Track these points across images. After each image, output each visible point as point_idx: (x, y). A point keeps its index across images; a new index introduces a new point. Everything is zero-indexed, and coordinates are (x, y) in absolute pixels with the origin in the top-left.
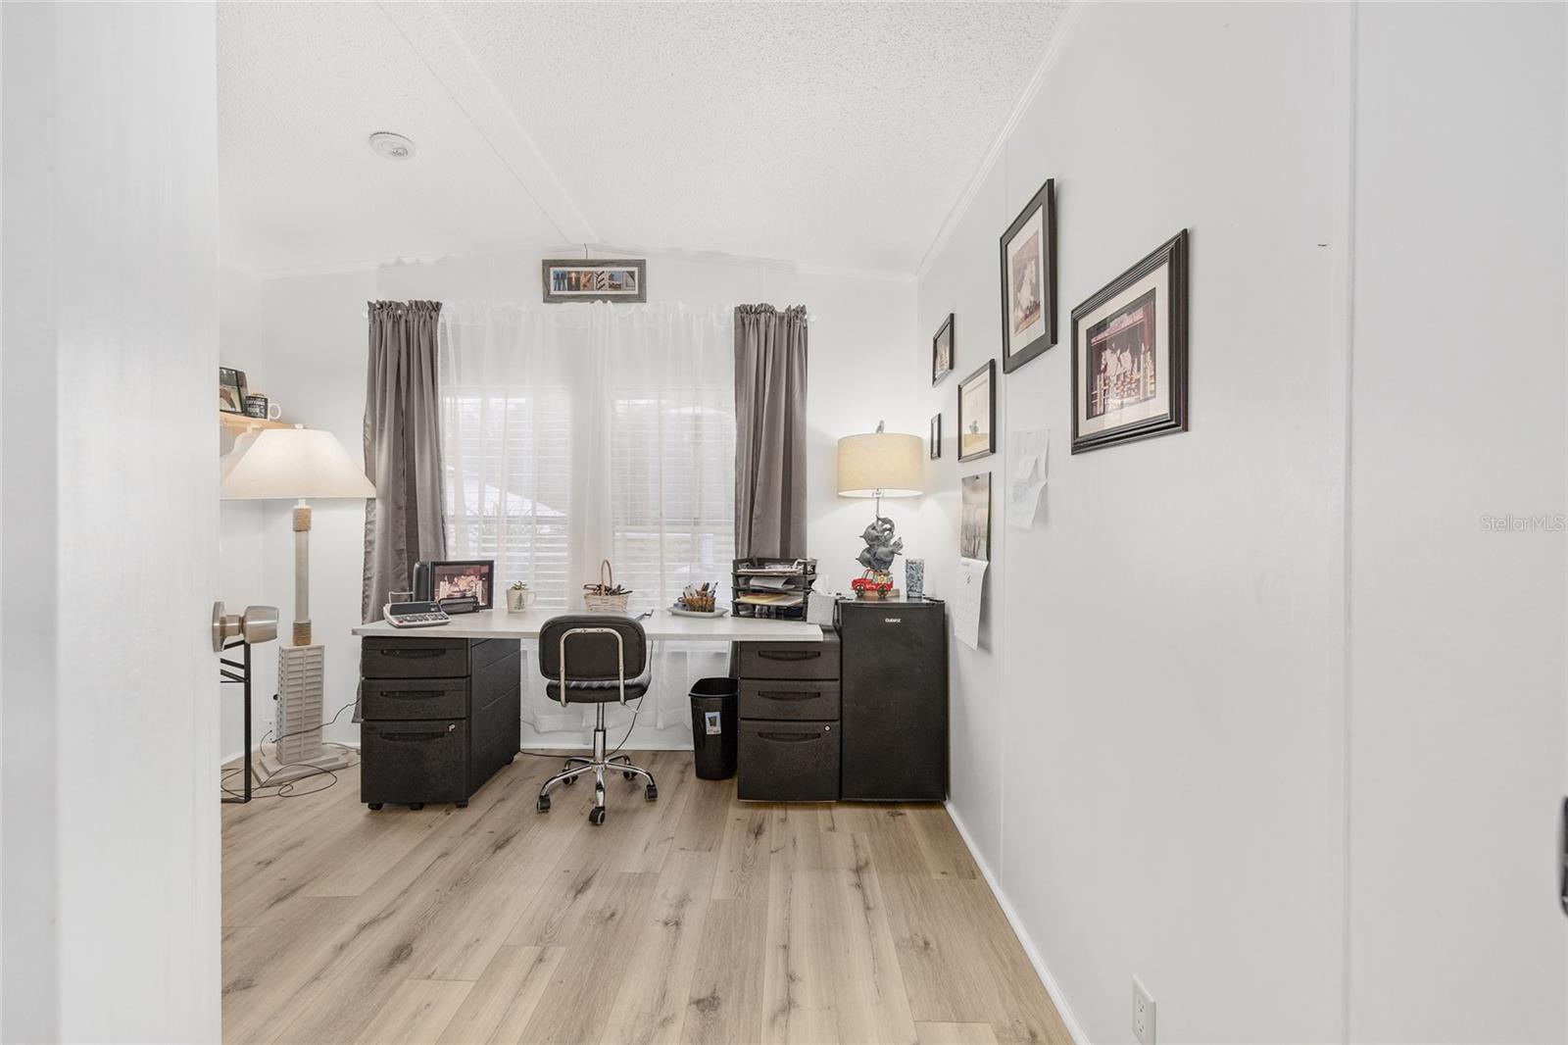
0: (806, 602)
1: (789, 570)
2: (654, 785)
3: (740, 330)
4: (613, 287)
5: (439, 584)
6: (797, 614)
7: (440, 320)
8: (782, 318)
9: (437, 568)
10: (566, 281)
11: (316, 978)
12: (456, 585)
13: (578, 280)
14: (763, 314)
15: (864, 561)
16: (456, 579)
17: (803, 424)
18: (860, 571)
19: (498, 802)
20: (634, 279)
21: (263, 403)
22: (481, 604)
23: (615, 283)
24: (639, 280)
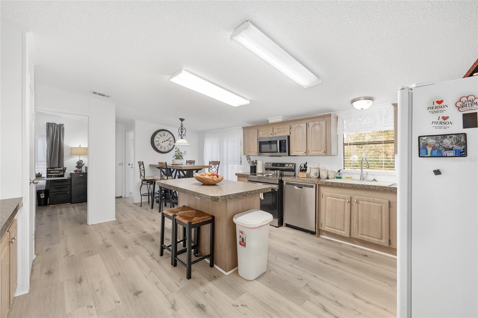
0: (64, 174)
1: (60, 169)
3: (48, 127)
6: (63, 176)
8: (58, 126)
14: (54, 124)
15: (76, 167)
17: (63, 144)
18: (76, 169)
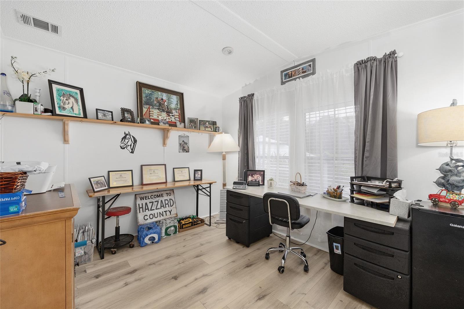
0: (389, 202)
1: (381, 184)
2: (308, 266)
3: (357, 73)
4: (303, 72)
5: (249, 177)
6: (385, 207)
7: (254, 98)
8: (380, 61)
9: (248, 172)
10: (288, 76)
11: (186, 286)
12: (254, 177)
13: (291, 74)
14: (369, 62)
15: (439, 184)
16: (253, 175)
18: (435, 190)
19: (257, 249)
20: (311, 67)
21: (218, 128)
22: (261, 184)
23: (304, 71)
24: (313, 66)
